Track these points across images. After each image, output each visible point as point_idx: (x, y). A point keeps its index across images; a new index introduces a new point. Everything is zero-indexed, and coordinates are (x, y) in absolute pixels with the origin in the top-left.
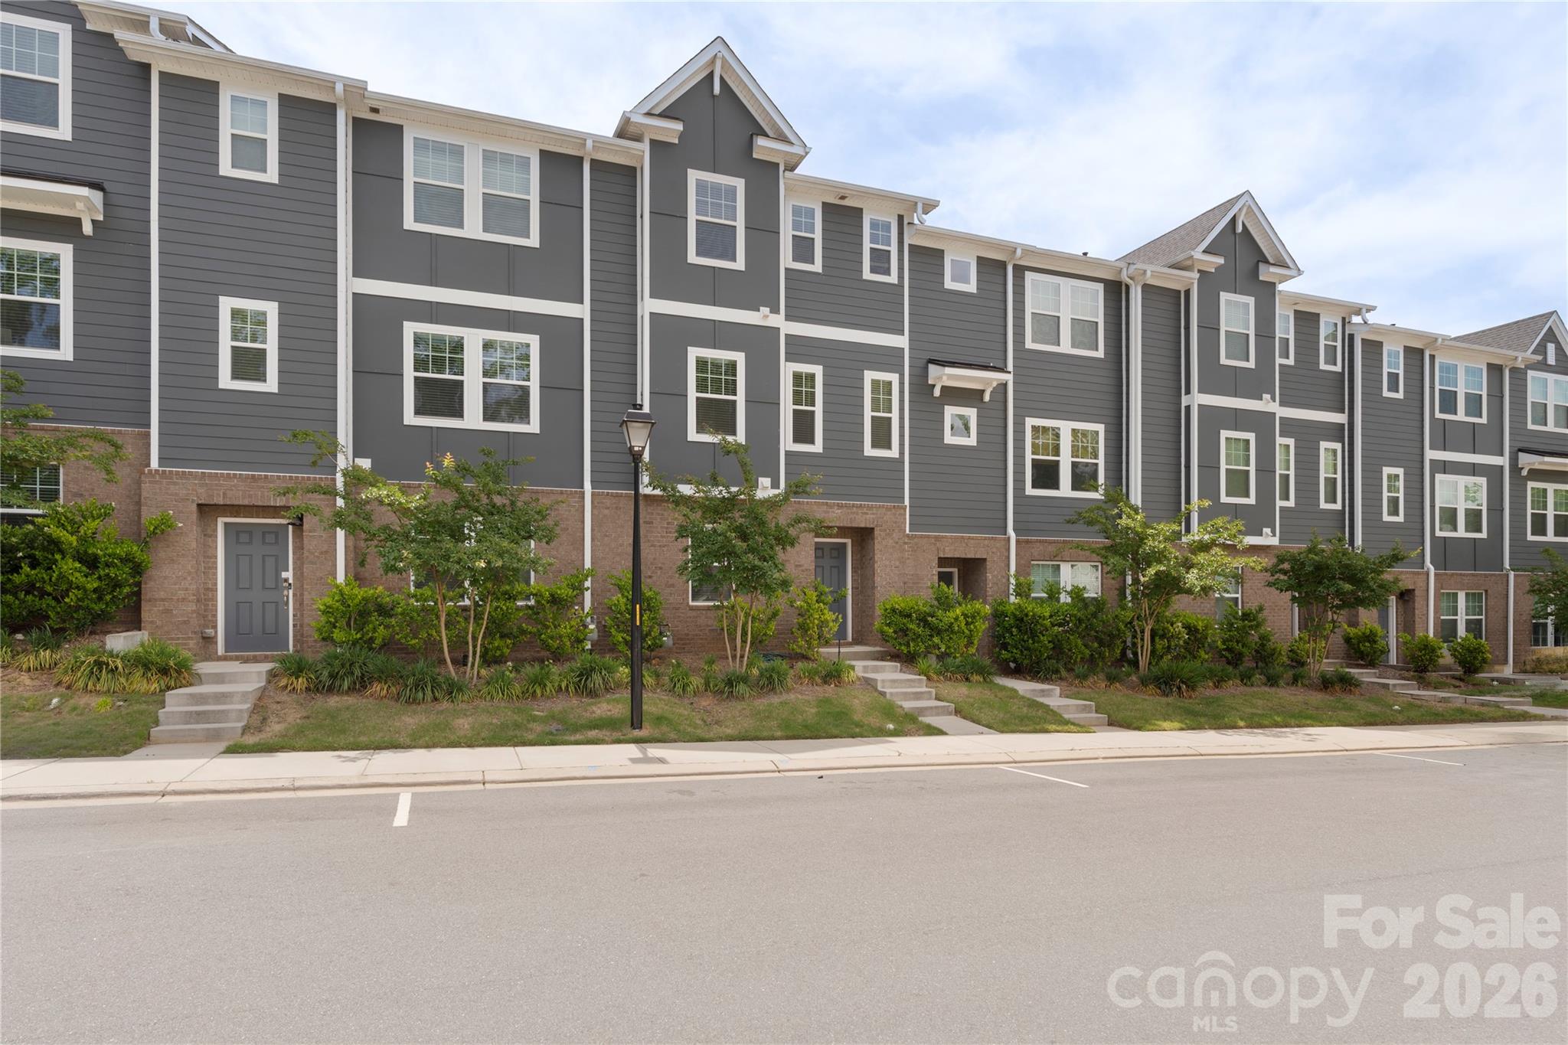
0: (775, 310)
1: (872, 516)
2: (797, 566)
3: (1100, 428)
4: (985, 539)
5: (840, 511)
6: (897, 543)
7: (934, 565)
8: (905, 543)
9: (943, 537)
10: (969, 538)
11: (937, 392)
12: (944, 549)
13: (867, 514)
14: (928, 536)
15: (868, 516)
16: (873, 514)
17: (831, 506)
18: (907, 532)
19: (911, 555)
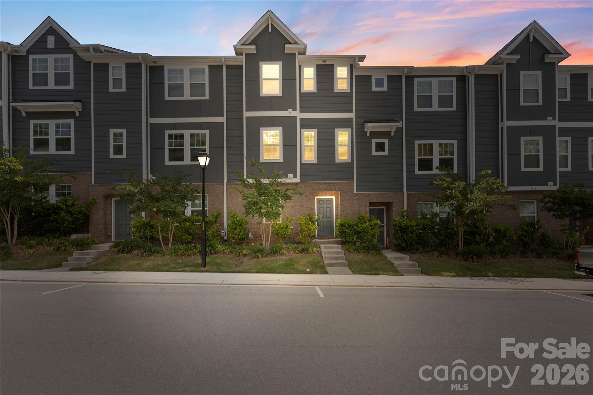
0: (295, 109)
1: (338, 187)
2: (306, 208)
3: (455, 142)
4: (392, 194)
5: (324, 185)
6: (350, 197)
7: (367, 205)
8: (354, 197)
9: (371, 194)
10: (384, 193)
11: (368, 134)
12: (372, 199)
13: (336, 186)
14: (365, 194)
15: (337, 187)
16: (339, 186)
17: (321, 184)
18: (355, 192)
19: (356, 202)
